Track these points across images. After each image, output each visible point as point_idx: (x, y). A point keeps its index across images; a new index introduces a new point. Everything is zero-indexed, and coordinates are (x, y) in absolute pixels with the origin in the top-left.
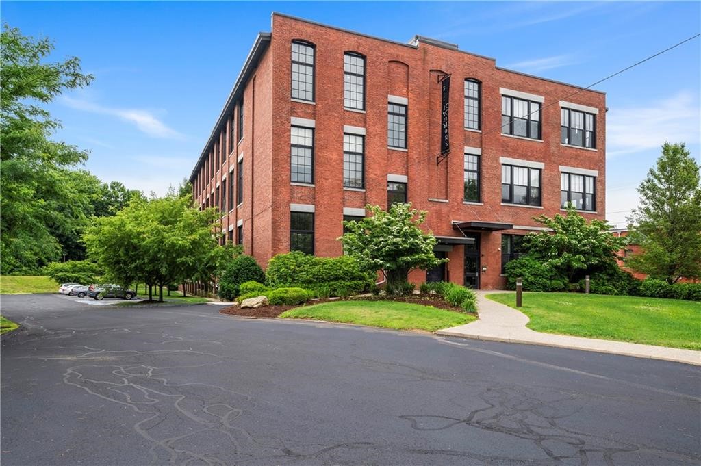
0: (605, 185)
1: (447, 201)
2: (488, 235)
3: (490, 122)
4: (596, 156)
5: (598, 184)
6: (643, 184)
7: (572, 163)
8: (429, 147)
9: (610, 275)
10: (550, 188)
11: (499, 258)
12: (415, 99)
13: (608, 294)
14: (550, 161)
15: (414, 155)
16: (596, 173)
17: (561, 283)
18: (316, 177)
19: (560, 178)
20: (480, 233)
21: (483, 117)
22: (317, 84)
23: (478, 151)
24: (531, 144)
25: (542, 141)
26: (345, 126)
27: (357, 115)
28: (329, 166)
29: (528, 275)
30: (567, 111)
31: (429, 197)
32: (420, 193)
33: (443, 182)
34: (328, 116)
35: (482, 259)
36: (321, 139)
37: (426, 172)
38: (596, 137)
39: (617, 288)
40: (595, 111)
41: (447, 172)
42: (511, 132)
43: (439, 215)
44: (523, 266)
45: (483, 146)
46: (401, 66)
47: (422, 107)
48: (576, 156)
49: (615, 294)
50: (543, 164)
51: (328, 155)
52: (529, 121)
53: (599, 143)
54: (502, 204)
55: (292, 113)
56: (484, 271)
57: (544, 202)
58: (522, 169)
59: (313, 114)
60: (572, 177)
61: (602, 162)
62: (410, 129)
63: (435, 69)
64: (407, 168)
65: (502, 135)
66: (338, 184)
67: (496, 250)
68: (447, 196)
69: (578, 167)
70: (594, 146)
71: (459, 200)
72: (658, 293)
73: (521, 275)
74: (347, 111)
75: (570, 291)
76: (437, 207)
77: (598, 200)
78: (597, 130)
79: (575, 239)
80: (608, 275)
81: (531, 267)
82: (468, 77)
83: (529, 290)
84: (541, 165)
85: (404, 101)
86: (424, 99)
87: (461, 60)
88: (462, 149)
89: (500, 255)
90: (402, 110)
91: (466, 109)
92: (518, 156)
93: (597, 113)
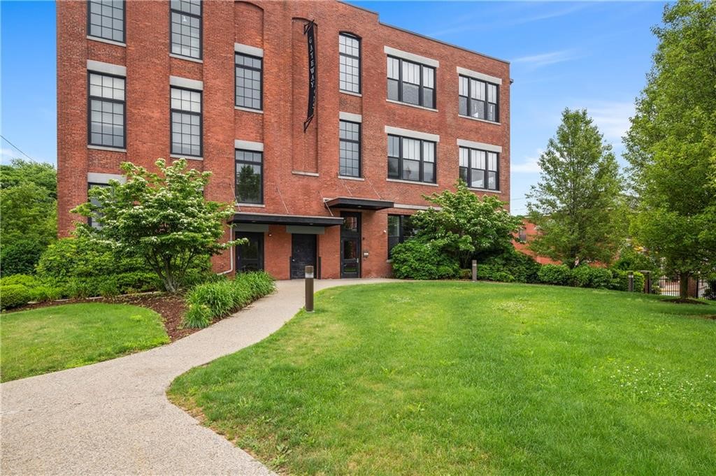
0: (509, 162)
1: (317, 175)
2: (370, 216)
3: (372, 85)
4: (499, 130)
5: (502, 161)
6: (543, 156)
7: (472, 137)
8: (293, 110)
9: (507, 259)
10: (446, 163)
11: (385, 241)
12: (273, 50)
13: (503, 281)
14: (446, 133)
15: (271, 118)
16: (499, 149)
17: (450, 269)
18: (128, 140)
19: (458, 153)
20: (360, 213)
21: (363, 78)
22: (128, 20)
23: (357, 118)
24: (423, 113)
25: (437, 111)
26: (171, 77)
27: (190, 65)
28: (147, 127)
29: (412, 260)
30: (466, 80)
31: (293, 169)
32: (281, 164)
33: (312, 153)
34: (146, 63)
35: (364, 243)
36: (134, 91)
37: (289, 139)
38: (500, 110)
39: (513, 274)
40: (499, 81)
41: (317, 141)
42: (400, 99)
43: (307, 191)
44: (407, 250)
45: (364, 112)
46: (254, 9)
47: (283, 61)
48: (477, 129)
49: (511, 281)
50: (438, 136)
51: (145, 112)
52: (421, 87)
53: (502, 116)
54: (388, 180)
55: (90, 54)
56: (366, 257)
57: (440, 179)
58: (413, 141)
59: (123, 58)
60: (473, 152)
61: (505, 136)
62: (266, 86)
63: (299, 17)
64: (262, 134)
65: (387, 100)
66: (162, 150)
67: (381, 233)
68: (317, 168)
69: (478, 141)
70: (497, 120)
71: (333, 175)
72: (556, 279)
73: (405, 261)
74: (176, 58)
75: (461, 278)
76: (305, 181)
77: (502, 178)
78: (500, 102)
79: (464, 218)
80: (504, 259)
81: (417, 251)
82: (344, 30)
83: (413, 278)
84: (436, 138)
85: (258, 52)
86: (285, 52)
87: (334, 9)
88: (337, 115)
89: (387, 238)
90: (257, 64)
91: (342, 68)
92: (407, 126)
93: (501, 83)
